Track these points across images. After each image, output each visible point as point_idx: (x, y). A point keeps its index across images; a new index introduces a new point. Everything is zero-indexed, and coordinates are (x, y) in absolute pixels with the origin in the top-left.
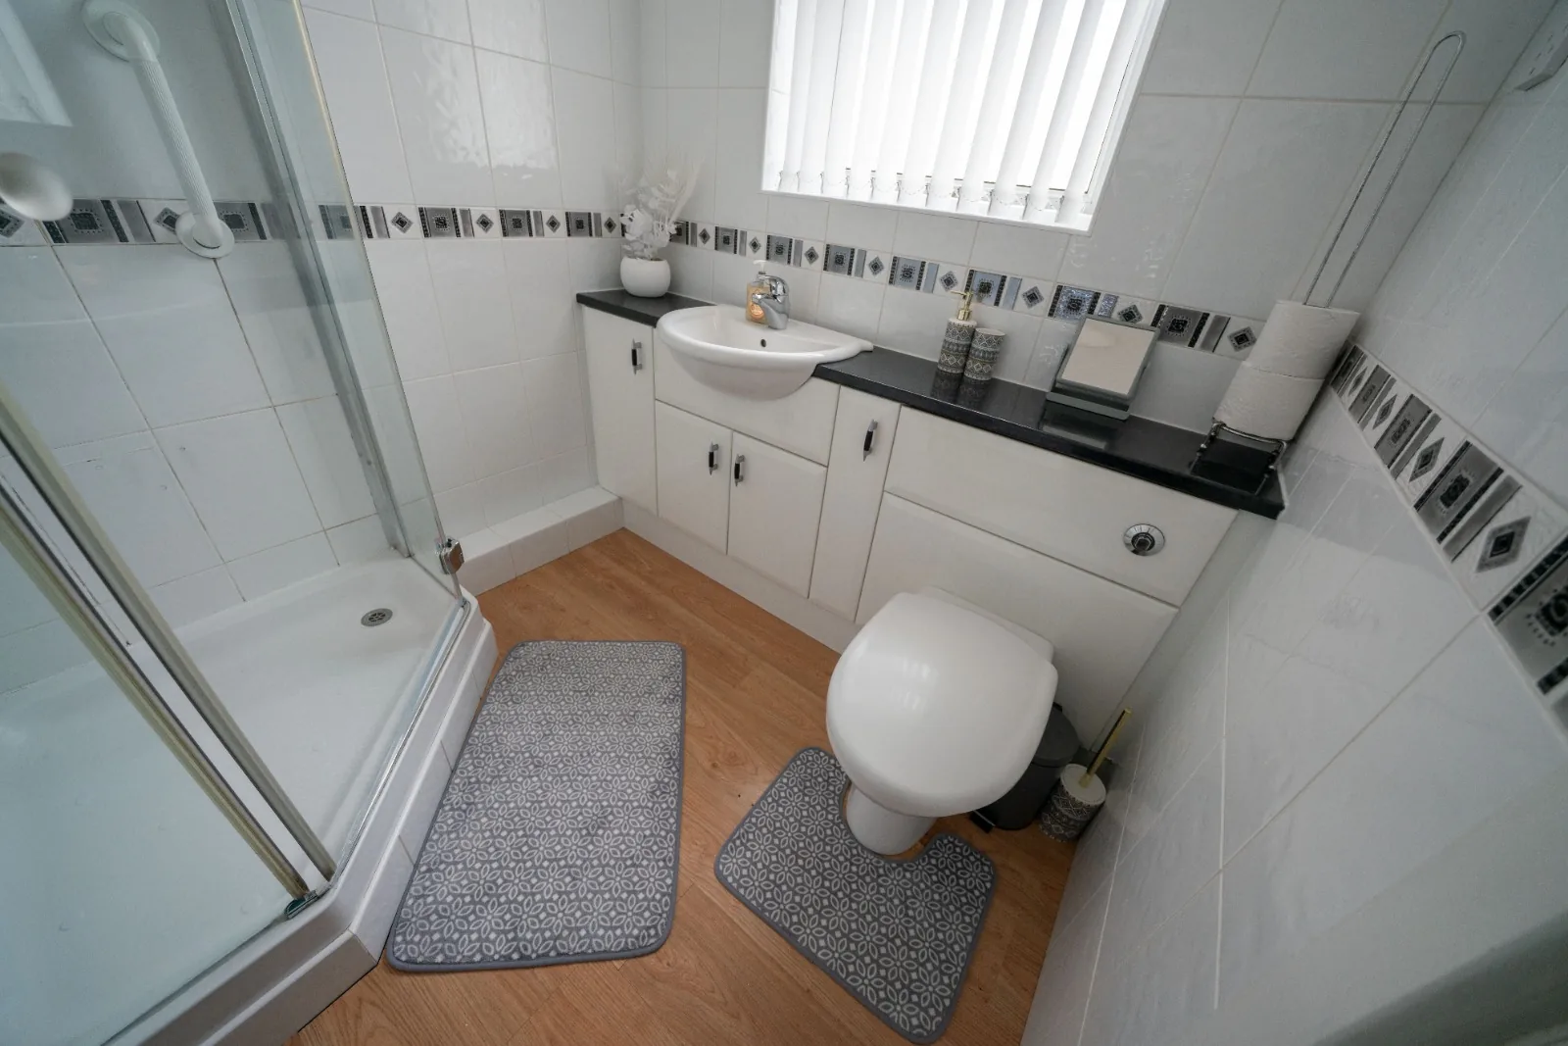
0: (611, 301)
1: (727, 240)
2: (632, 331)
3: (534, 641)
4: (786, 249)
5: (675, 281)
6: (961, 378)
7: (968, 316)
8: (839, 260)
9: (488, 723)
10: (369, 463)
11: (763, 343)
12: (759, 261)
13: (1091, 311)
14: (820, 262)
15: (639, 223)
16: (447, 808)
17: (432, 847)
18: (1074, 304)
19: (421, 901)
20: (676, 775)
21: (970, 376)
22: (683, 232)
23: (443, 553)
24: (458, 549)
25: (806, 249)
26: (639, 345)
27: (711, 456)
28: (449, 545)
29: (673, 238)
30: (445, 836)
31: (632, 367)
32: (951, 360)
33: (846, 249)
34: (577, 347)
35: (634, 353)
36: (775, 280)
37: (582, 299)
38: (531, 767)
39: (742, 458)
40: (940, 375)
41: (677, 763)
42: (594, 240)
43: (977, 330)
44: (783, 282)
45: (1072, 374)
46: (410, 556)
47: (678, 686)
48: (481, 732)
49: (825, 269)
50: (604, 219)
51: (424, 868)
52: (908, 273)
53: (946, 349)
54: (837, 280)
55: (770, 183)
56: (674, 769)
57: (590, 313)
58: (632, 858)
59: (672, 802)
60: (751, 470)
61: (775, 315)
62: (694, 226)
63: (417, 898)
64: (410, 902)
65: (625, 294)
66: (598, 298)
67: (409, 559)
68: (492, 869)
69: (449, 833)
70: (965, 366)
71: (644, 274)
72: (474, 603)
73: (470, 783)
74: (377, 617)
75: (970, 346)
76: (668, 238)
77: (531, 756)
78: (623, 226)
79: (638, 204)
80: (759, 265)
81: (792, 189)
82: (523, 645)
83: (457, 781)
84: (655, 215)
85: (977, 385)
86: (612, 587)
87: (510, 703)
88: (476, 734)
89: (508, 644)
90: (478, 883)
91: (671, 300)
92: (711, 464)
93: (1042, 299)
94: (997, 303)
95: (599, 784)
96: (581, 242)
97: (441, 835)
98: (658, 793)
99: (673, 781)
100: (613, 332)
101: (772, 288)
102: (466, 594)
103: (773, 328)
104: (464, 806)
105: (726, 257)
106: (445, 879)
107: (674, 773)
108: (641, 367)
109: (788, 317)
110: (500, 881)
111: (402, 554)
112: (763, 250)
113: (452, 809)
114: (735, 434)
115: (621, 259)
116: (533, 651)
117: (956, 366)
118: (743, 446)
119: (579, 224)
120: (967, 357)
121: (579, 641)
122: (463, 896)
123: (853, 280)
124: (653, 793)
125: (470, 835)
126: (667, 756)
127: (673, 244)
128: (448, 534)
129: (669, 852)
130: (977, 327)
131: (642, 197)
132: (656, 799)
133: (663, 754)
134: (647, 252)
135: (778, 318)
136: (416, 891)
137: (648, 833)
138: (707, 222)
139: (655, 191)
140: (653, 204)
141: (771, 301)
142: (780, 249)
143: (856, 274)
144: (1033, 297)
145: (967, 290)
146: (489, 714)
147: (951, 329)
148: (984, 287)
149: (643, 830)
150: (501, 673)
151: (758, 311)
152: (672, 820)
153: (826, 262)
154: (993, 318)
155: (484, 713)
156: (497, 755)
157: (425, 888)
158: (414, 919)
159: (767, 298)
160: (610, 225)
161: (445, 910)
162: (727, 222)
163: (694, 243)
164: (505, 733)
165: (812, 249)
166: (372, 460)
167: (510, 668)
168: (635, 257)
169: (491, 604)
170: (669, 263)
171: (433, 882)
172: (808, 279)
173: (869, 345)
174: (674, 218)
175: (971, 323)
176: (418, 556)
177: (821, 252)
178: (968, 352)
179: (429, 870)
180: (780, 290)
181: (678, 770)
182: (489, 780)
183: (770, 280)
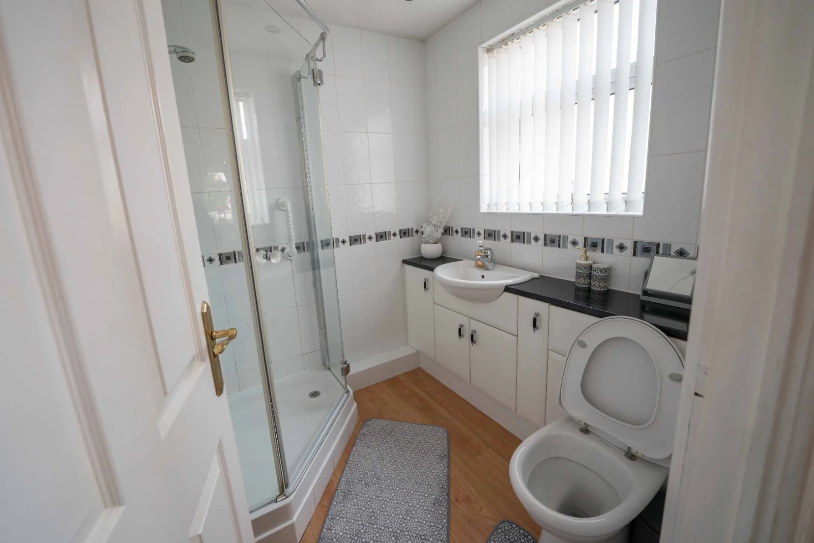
0: (415, 262)
1: (466, 233)
2: (424, 273)
3: (375, 419)
4: (493, 234)
5: (444, 251)
6: (589, 290)
7: (586, 259)
8: (518, 237)
9: (356, 455)
10: (321, 328)
11: (483, 277)
12: (480, 241)
13: (657, 253)
14: (509, 239)
15: (428, 230)
16: (339, 491)
17: (333, 508)
18: (648, 250)
19: (329, 531)
20: (446, 497)
21: (594, 289)
22: (447, 231)
23: (343, 366)
24: (348, 366)
25: (502, 234)
26: (427, 280)
27: (460, 330)
28: (345, 363)
29: (443, 234)
30: (339, 504)
31: (424, 289)
32: (582, 281)
33: (521, 232)
34: (401, 281)
35: (425, 283)
36: (487, 249)
37: (405, 262)
38: (375, 479)
39: (474, 332)
40: (578, 289)
41: (446, 491)
42: (410, 238)
43: (593, 265)
44: (490, 249)
45: (651, 285)
46: (329, 369)
47: (446, 450)
48: (353, 459)
49: (512, 241)
50: (414, 230)
51: (330, 517)
52: (552, 241)
53: (578, 275)
54: (518, 246)
55: (484, 209)
56: (445, 493)
57: (407, 267)
58: (424, 535)
59: (445, 511)
60: (479, 337)
61: (487, 263)
62: (452, 228)
63: (328, 530)
64: (325, 531)
65: (422, 258)
66: (410, 261)
67: (329, 371)
68: (359, 525)
69: (340, 503)
70: (590, 283)
71: (431, 250)
72: (352, 392)
73: (349, 481)
74: (315, 394)
75: (591, 273)
76: (441, 234)
77: (375, 474)
78: (422, 232)
79: (428, 223)
80: (480, 243)
81: (494, 210)
82: (370, 420)
83: (343, 479)
84: (435, 226)
85: (599, 293)
86: (411, 396)
87: (365, 447)
88: (351, 459)
89: (363, 417)
90: (353, 529)
91: (443, 259)
92: (460, 334)
93: (627, 248)
94: (603, 251)
95: (407, 494)
96: (406, 240)
97: (337, 503)
98: (437, 504)
99: (444, 500)
100: (417, 275)
101: (485, 252)
102: (349, 388)
103: (487, 269)
104: (347, 492)
105: (466, 239)
106: (339, 524)
107: (445, 496)
108: (428, 289)
109: (495, 263)
110: (362, 531)
111: (327, 368)
112: (482, 236)
113: (341, 492)
114: (471, 319)
115: (421, 244)
116: (375, 423)
117: (584, 284)
118: (475, 325)
119: (405, 233)
120: (590, 279)
121: (395, 421)
122: (347, 534)
123: (526, 246)
124: (434, 504)
125: (349, 506)
126: (441, 486)
127: (444, 236)
128: (346, 359)
129: (443, 537)
130: (593, 264)
131: (430, 220)
132: (436, 508)
133: (439, 485)
134: (432, 241)
135: (489, 265)
136: (327, 526)
137: (432, 524)
138: (457, 226)
139: (434, 217)
140: (434, 222)
141: (486, 259)
142: (490, 235)
143: (527, 243)
144: (622, 248)
145: (585, 246)
146: (356, 450)
147: (579, 266)
148: (593, 244)
149: (430, 522)
150: (361, 432)
151: (480, 263)
152: (445, 521)
153: (512, 238)
154: (602, 259)
155: (354, 450)
156: (360, 470)
157: (331, 526)
158: (327, 539)
159: (483, 257)
160: (417, 232)
161: (339, 538)
162: (466, 225)
163: (452, 235)
164: (363, 461)
165: (505, 234)
166: (323, 327)
167: (365, 430)
168: (427, 243)
169: (358, 396)
170: (442, 244)
171: (334, 524)
172: (504, 247)
173: (536, 275)
174: (442, 227)
175: (589, 262)
176: (332, 369)
177: (509, 235)
178: (590, 276)
179: (332, 518)
180: (489, 253)
181: (447, 495)
182: (357, 481)
183: (485, 249)
